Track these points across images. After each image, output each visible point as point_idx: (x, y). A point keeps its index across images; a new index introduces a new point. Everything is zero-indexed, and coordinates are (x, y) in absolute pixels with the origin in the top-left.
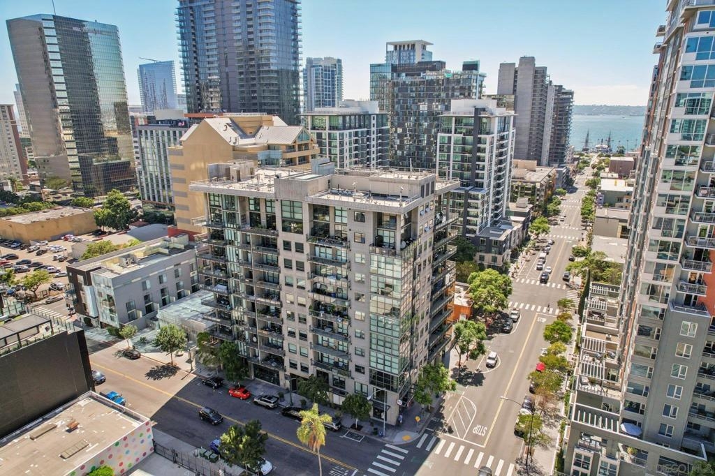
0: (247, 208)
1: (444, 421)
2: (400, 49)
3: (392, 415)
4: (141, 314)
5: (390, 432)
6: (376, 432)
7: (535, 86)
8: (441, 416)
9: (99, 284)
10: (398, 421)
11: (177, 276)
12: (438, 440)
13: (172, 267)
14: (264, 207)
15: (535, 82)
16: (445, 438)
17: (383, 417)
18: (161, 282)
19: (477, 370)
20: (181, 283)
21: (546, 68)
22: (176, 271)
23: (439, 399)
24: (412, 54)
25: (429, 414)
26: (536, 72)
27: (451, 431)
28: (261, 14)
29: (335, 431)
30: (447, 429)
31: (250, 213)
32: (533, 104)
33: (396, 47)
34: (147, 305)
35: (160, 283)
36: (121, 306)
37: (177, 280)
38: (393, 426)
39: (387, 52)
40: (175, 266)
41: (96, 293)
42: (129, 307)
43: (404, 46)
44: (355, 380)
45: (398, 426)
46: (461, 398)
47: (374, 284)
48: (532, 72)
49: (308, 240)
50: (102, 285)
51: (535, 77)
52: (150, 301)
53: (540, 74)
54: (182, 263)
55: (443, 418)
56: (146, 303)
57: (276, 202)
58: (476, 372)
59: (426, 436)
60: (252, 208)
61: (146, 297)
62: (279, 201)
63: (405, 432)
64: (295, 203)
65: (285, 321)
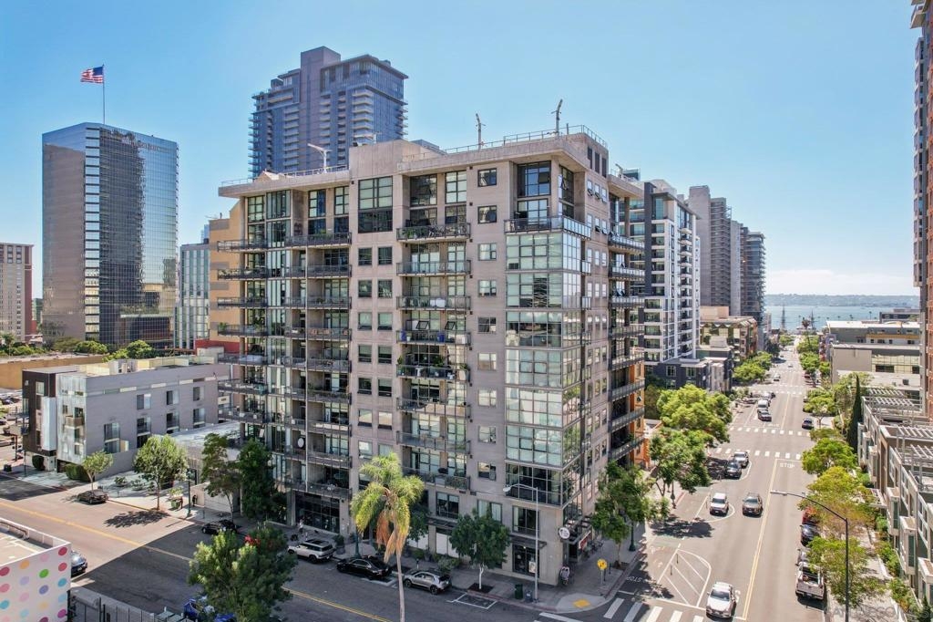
0: (306, 216)
1: (650, 582)
3: (549, 563)
4: (126, 445)
5: (547, 595)
6: (519, 595)
7: (712, 223)
8: (645, 575)
9: (66, 392)
10: (560, 578)
11: (196, 398)
12: (645, 608)
13: (191, 381)
14: (333, 205)
15: (712, 217)
16: (659, 604)
17: (533, 569)
18: (169, 401)
19: (696, 519)
20: (202, 412)
21: (725, 199)
22: (196, 390)
23: (634, 553)
25: (620, 573)
26: (712, 204)
27: (667, 594)
28: (357, 110)
29: (440, 592)
30: (660, 593)
31: (310, 222)
32: (713, 245)
34: (140, 435)
35: (168, 404)
36: (94, 428)
37: (194, 405)
38: (551, 587)
40: (195, 381)
41: (60, 408)
42: (108, 431)
44: (479, 495)
45: (563, 585)
46: (676, 552)
47: (513, 290)
48: (707, 205)
49: (399, 238)
50: (71, 393)
51: (712, 211)
52: (146, 431)
53: (718, 207)
54: (207, 379)
55: (649, 578)
56: (139, 432)
57: (351, 186)
58: (694, 521)
59: (619, 602)
60: (313, 213)
61: (141, 424)
62: (356, 182)
63: (576, 595)
64: (381, 180)
65: (355, 397)
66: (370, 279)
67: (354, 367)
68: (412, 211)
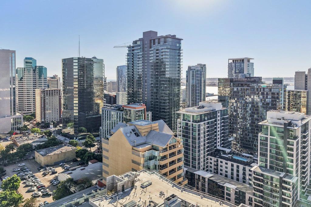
2: (236, 62)
24: (242, 64)
33: (233, 61)
39: (229, 63)
43: (238, 60)
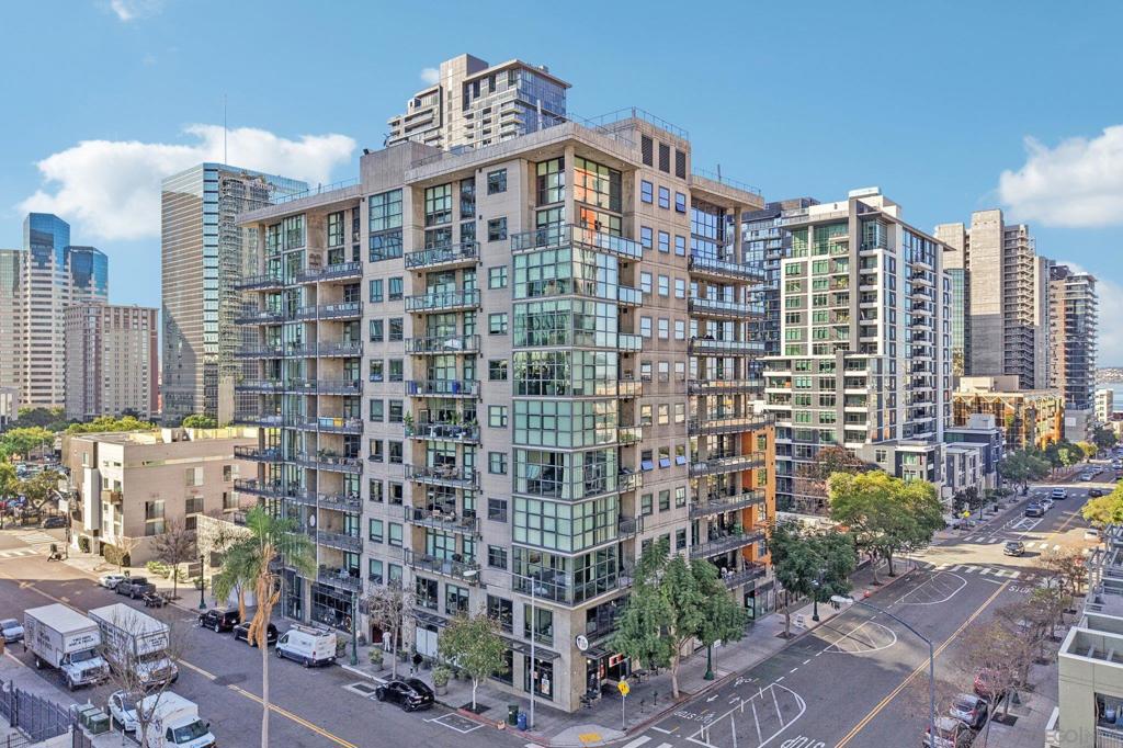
0: (325, 245)
3: (563, 682)
7: (1007, 260)
14: (351, 230)
15: (1007, 252)
31: (330, 252)
32: (1007, 292)
34: (190, 516)
38: (564, 713)
42: (150, 510)
44: (489, 589)
46: (770, 686)
49: (407, 265)
51: (1007, 243)
53: (1016, 238)
56: (188, 513)
57: (362, 203)
60: (333, 241)
61: (191, 503)
62: (367, 199)
64: (391, 195)
65: (367, 464)
66: (381, 318)
67: (366, 427)
68: (427, 232)
